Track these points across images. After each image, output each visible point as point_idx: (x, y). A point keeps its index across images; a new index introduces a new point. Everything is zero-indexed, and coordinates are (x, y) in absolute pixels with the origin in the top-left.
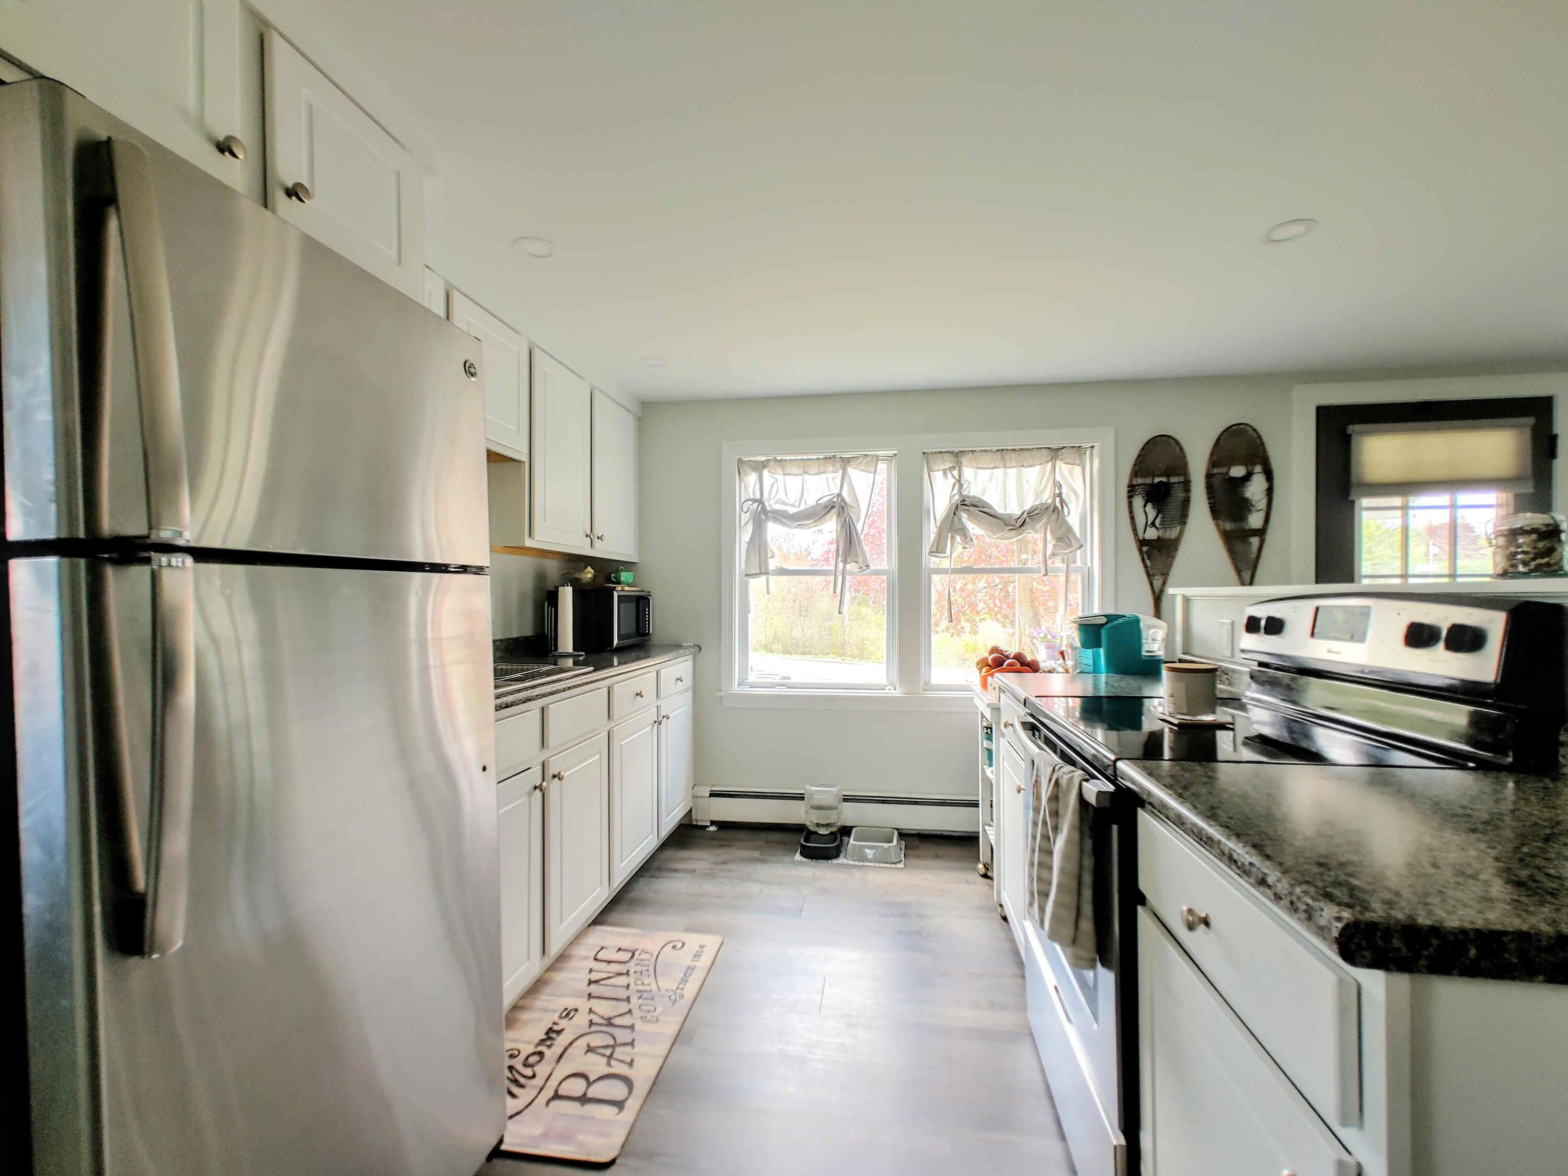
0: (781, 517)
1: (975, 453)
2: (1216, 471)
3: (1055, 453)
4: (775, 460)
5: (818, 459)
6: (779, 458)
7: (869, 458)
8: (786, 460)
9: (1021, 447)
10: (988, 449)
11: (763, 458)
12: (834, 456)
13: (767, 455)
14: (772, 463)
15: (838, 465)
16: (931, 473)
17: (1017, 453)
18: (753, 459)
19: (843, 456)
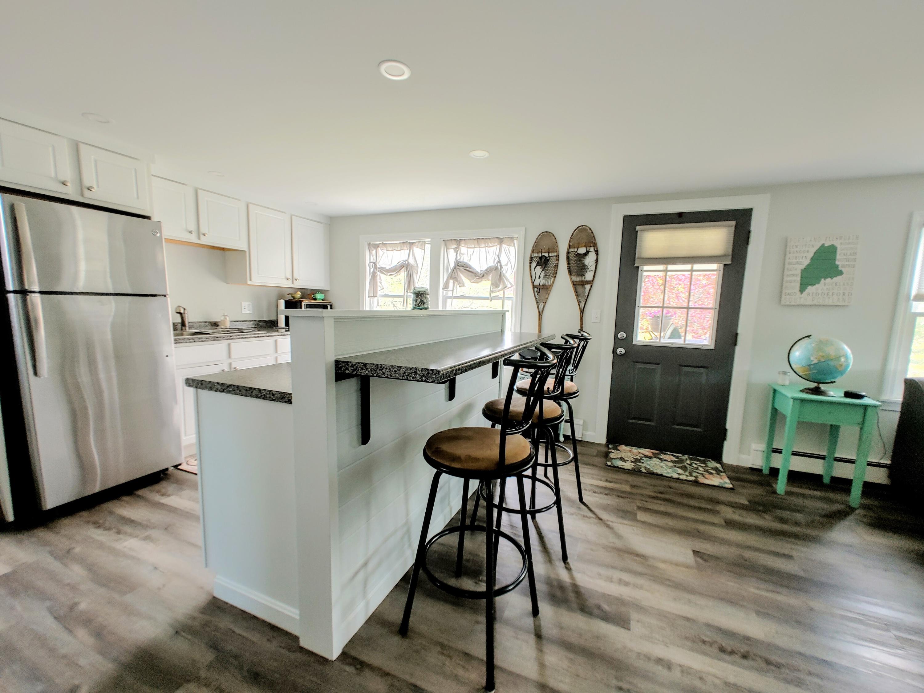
0: (383, 270)
1: (466, 240)
2: (571, 250)
3: (501, 240)
4: (383, 243)
5: (400, 243)
6: (384, 242)
7: (421, 243)
8: (387, 244)
9: (486, 237)
10: (472, 238)
11: (378, 242)
12: (407, 242)
13: (380, 241)
14: (381, 245)
15: (408, 246)
16: (447, 250)
17: (484, 240)
18: (374, 243)
19: (411, 242)
